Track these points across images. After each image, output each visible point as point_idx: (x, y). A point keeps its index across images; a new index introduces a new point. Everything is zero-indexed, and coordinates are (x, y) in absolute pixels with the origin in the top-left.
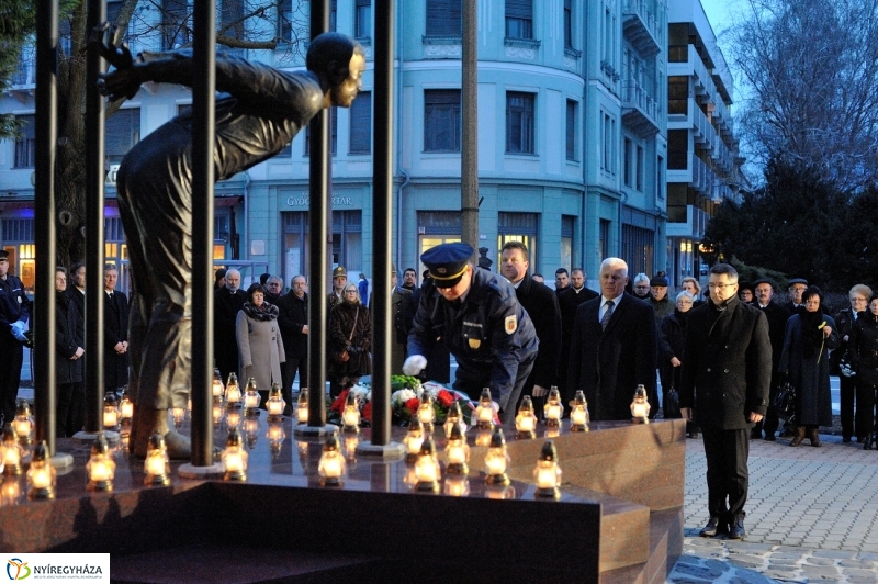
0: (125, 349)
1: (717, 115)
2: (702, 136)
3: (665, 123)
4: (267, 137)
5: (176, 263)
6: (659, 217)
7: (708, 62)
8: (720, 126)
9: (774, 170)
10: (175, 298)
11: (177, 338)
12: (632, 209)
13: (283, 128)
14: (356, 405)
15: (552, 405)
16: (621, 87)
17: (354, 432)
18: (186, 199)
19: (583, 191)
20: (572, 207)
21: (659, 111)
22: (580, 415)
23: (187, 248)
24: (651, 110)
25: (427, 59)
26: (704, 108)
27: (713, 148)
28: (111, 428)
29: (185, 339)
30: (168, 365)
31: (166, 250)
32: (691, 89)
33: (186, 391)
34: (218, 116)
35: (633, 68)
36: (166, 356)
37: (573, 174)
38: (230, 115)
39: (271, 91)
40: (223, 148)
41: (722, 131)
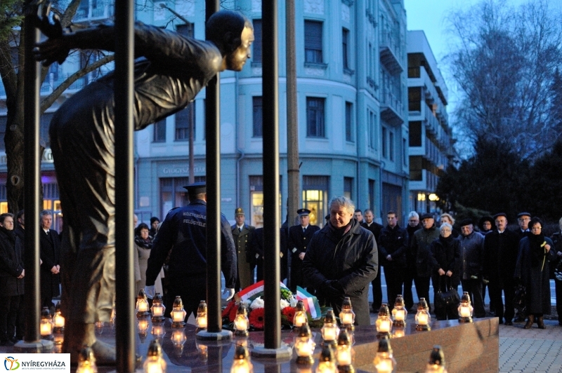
0: (58, 271)
1: (438, 112)
2: (430, 125)
3: (407, 117)
4: (175, 93)
5: (100, 199)
6: (404, 178)
7: (433, 79)
8: (441, 119)
9: (480, 145)
10: (100, 229)
11: (102, 262)
12: (388, 172)
13: (189, 85)
14: (246, 314)
15: (398, 309)
16: (380, 93)
17: (244, 335)
18: (109, 145)
19: (357, 161)
20: (350, 171)
21: (404, 109)
22: (423, 318)
23: (110, 187)
24: (398, 108)
25: (254, 77)
26: (431, 107)
27: (437, 133)
28: (46, 337)
29: (109, 262)
30: (94, 285)
31: (92, 188)
32: (422, 94)
33: (109, 307)
34: (136, 74)
35: (386, 81)
36: (92, 278)
37: (351, 150)
38: (145, 74)
39: (180, 53)
40: (140, 102)
41: (442, 122)
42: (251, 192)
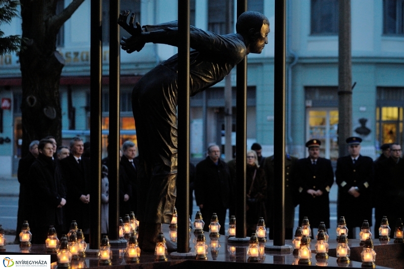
4: (215, 73)
11: (167, 184)
13: (224, 68)
29: (172, 184)
30: (162, 199)
31: (161, 136)
33: (171, 214)
38: (196, 61)
40: (192, 80)
42: (307, 108)
